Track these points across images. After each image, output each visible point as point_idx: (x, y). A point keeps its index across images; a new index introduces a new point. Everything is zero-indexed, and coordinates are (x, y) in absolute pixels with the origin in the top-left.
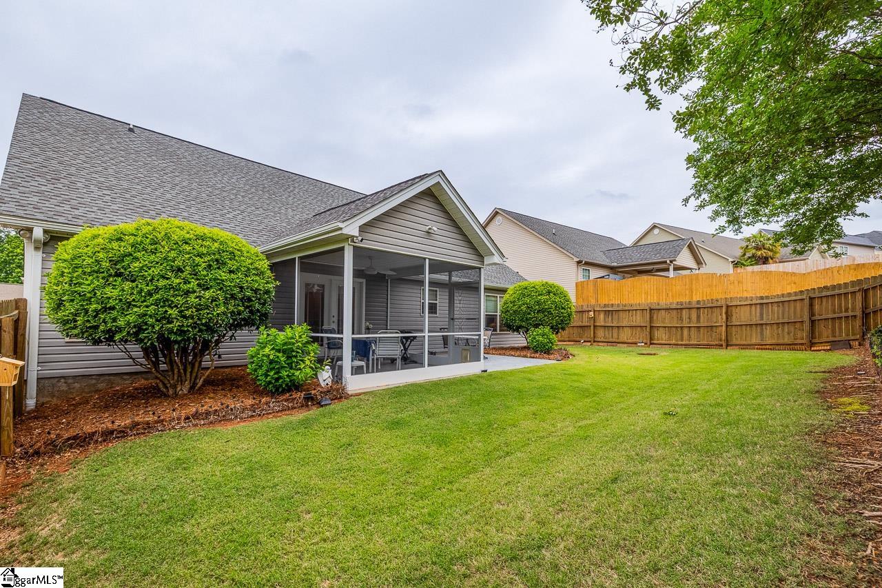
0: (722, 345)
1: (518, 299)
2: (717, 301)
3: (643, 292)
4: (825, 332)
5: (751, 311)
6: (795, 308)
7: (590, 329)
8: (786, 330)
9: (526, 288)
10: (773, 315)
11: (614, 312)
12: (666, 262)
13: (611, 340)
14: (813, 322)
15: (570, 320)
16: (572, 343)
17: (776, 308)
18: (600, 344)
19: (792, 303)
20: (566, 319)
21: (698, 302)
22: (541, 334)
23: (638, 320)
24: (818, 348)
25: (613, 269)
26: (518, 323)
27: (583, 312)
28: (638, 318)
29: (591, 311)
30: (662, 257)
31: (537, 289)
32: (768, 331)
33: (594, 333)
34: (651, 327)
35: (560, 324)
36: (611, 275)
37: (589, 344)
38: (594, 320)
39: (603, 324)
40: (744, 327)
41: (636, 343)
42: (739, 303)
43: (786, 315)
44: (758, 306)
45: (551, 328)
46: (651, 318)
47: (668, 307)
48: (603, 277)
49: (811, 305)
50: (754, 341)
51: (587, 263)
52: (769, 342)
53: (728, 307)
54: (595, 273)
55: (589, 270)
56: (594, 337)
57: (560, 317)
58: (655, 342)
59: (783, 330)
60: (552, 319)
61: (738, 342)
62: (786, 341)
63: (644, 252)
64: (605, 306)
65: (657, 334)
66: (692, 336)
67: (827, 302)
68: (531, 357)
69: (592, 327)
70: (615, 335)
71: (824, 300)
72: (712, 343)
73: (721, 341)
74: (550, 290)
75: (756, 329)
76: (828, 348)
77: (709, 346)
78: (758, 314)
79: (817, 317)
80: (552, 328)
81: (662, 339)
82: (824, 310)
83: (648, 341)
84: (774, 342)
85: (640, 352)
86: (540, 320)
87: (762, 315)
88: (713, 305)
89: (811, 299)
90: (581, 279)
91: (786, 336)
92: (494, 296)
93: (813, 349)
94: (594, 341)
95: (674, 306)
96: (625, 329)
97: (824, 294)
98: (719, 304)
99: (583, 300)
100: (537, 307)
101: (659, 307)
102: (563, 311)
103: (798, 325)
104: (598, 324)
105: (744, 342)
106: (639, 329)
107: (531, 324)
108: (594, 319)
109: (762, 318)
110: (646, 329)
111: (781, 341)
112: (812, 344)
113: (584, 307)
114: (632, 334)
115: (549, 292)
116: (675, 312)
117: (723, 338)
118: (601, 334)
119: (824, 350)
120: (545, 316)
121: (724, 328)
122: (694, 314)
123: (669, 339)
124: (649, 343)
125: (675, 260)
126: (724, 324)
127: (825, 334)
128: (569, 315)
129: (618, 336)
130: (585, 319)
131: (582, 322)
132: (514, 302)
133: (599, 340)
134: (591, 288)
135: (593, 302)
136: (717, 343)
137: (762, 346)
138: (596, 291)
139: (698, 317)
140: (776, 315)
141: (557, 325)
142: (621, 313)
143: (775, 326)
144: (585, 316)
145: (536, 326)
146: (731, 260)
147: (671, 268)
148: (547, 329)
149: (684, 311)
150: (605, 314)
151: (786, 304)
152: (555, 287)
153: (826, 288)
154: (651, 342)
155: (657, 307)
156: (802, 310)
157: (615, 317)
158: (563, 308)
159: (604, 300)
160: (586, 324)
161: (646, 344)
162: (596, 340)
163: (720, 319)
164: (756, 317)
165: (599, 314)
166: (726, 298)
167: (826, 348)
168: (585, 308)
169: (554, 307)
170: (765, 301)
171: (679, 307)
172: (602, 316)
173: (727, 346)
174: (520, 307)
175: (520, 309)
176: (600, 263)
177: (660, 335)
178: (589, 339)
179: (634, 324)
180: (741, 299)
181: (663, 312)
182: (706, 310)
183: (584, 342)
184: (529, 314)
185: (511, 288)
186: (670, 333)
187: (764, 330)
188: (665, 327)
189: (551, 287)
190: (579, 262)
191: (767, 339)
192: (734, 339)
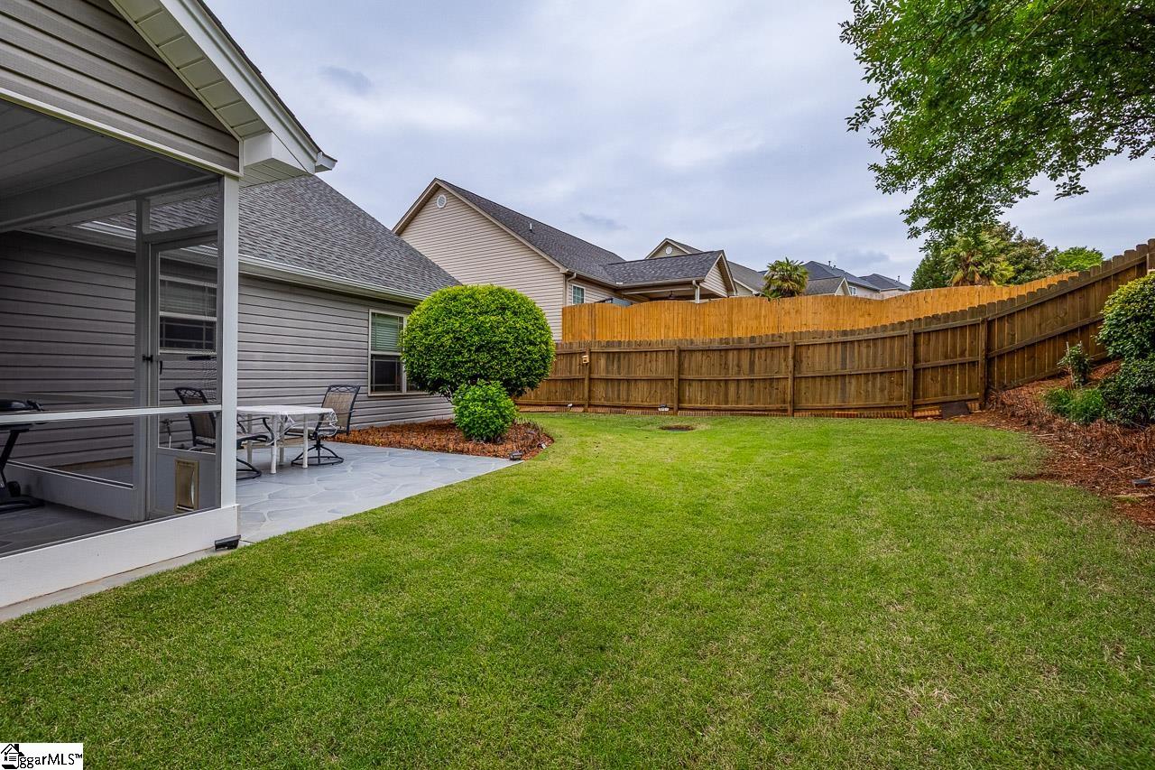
0: (785, 410)
1: (436, 320)
2: (780, 337)
3: (663, 324)
4: (932, 388)
5: (828, 355)
6: (892, 348)
7: (583, 383)
8: (878, 385)
9: (455, 298)
10: (860, 360)
11: (622, 356)
12: (690, 283)
13: (616, 403)
14: (916, 371)
15: (545, 368)
16: (553, 409)
17: (864, 350)
18: (599, 410)
19: (888, 342)
20: (537, 365)
21: (752, 339)
22: (480, 398)
23: (660, 368)
24: (923, 414)
25: (617, 291)
26: (434, 373)
27: (572, 354)
28: (660, 366)
29: (584, 353)
30: (686, 276)
31: (476, 300)
32: (852, 386)
33: (590, 391)
34: (680, 380)
35: (524, 375)
36: (615, 299)
37: (581, 410)
38: (590, 368)
39: (603, 375)
40: (818, 380)
41: (656, 409)
42: (812, 341)
43: (879, 363)
44: (839, 347)
45: (504, 385)
46: (680, 365)
47: (706, 347)
48: (604, 301)
49: (915, 345)
50: (832, 403)
51: (580, 279)
52: (854, 404)
53: (796, 347)
54: (592, 296)
55: (583, 290)
56: (590, 398)
57: (524, 361)
58: (685, 405)
59: (874, 385)
60: (509, 366)
61: (809, 405)
62: (879, 401)
63: (660, 268)
64: (609, 344)
65: (689, 392)
66: (742, 396)
67: (937, 338)
68: (456, 451)
69: (586, 382)
70: (623, 395)
71: (933, 337)
72: (771, 406)
73: (784, 402)
74: (506, 304)
75: (836, 384)
76: (937, 413)
77: (765, 412)
78: (839, 359)
79: (922, 365)
80: (506, 383)
81: (696, 402)
82: (933, 353)
83: (675, 405)
84: (861, 403)
85: (664, 425)
86: (483, 367)
87: (844, 360)
88: (774, 344)
89: (916, 335)
90: (570, 303)
91: (878, 395)
92: (395, 318)
93: (916, 415)
94: (589, 405)
95: (715, 345)
96: (640, 385)
97: (934, 327)
98: (783, 341)
99: (573, 335)
100: (476, 338)
101: (693, 347)
102: (530, 348)
103: (895, 378)
104: (595, 376)
105: (819, 405)
106: (660, 384)
107: (463, 377)
108: (590, 366)
109: (844, 366)
110: (672, 384)
111: (871, 403)
112: (915, 407)
113: (574, 345)
114: (650, 393)
115: (503, 309)
116: (717, 354)
117: (789, 398)
118: (600, 391)
119: (931, 416)
120: (494, 358)
121: (790, 381)
122: (745, 357)
123: (708, 400)
124: (675, 408)
125: (703, 281)
126: (790, 376)
127: (932, 391)
128: (544, 358)
129: (628, 395)
130: (575, 367)
131: (570, 372)
132: (428, 326)
133: (597, 402)
134: (586, 316)
135: (588, 338)
136: (779, 406)
137: (843, 412)
138: (593, 323)
139: (752, 363)
140: (864, 361)
141: (518, 378)
142: (633, 357)
143: (863, 379)
144: (576, 361)
145: (473, 380)
146: (755, 292)
147: (698, 292)
148: (494, 388)
149: (731, 354)
150: (608, 358)
151: (879, 343)
152: (516, 299)
153: (935, 317)
154: (679, 406)
155: (690, 347)
156: (901, 351)
157: (624, 362)
158: (531, 343)
159: (605, 336)
160: (577, 376)
161: (671, 409)
162: (592, 402)
163: (783, 367)
164: (836, 363)
165: (598, 359)
166: (793, 333)
167: (933, 413)
168: (575, 348)
169: (511, 338)
170: (849, 338)
171: (724, 346)
172: (603, 362)
173: (795, 410)
174: (438, 338)
175: (439, 343)
176: (599, 279)
177: (694, 394)
178: (581, 402)
179: (654, 375)
180: (815, 334)
181: (699, 355)
182: (763, 352)
183: (574, 406)
184: (460, 353)
185: (426, 300)
186: (708, 388)
187: (847, 384)
188: (701, 380)
189: (509, 299)
190: (568, 275)
191: (851, 399)
192: (804, 401)
